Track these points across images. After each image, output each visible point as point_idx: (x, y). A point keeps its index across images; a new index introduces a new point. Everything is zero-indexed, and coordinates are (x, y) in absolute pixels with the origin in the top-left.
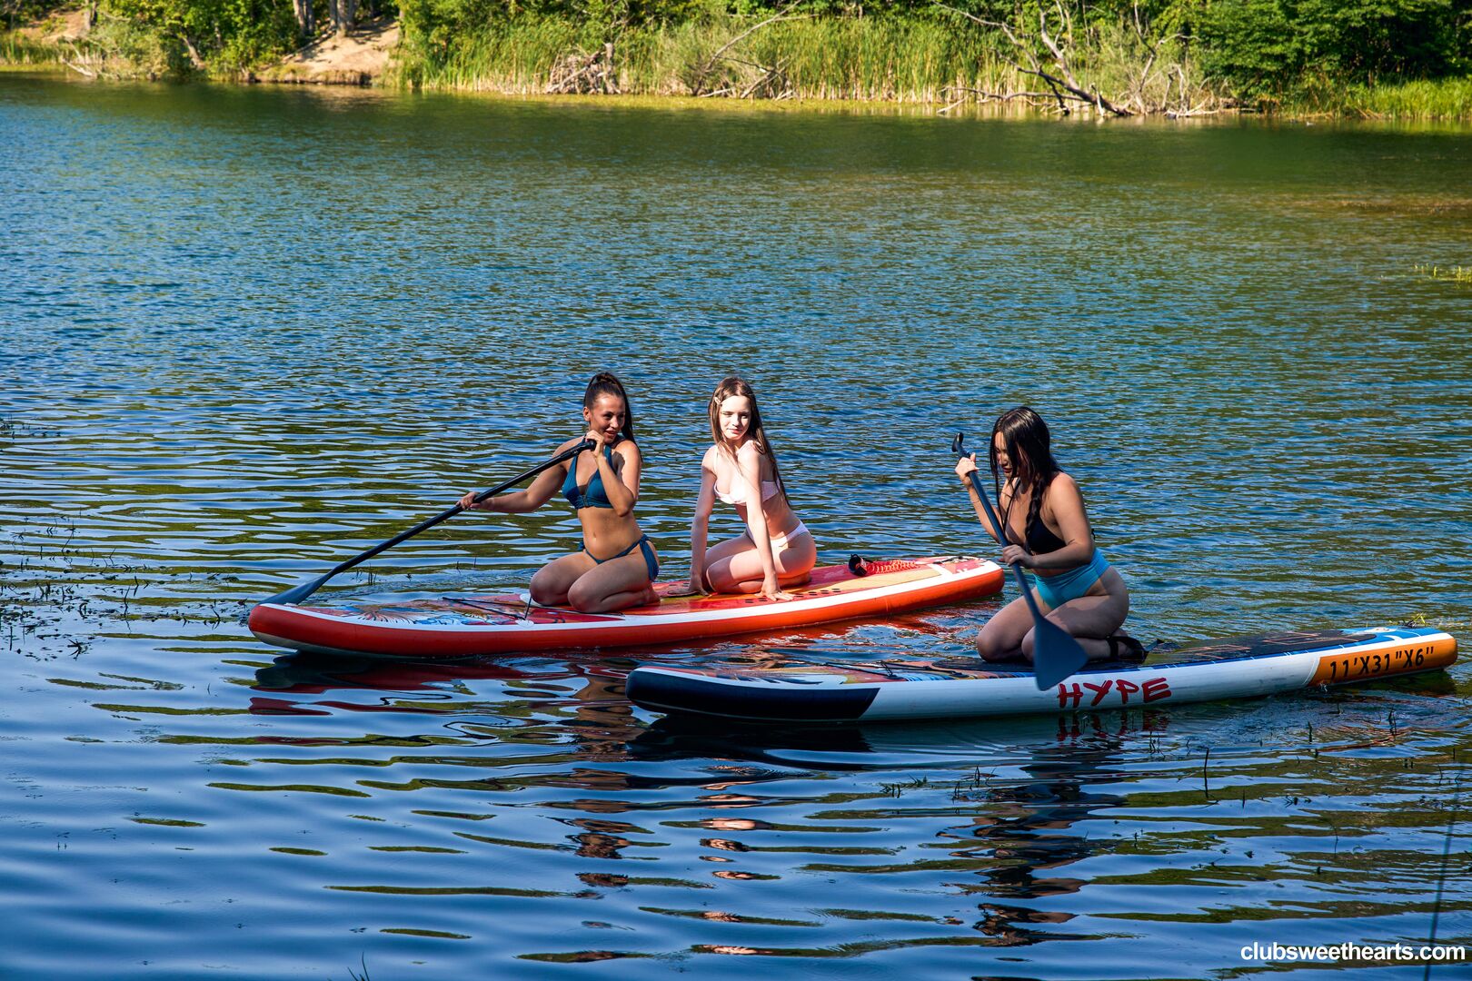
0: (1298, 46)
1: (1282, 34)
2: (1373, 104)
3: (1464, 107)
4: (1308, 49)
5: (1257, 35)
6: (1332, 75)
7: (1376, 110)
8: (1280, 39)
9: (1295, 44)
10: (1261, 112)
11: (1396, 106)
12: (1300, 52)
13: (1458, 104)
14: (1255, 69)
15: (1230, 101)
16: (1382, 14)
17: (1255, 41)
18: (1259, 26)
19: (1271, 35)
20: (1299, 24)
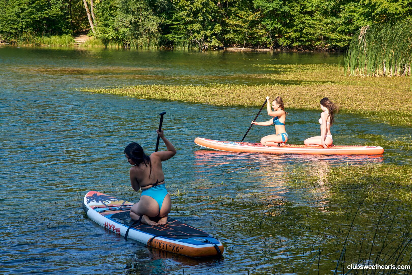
0: (21, 25)
1: (16, 22)
2: (43, 42)
3: (68, 43)
4: (24, 27)
5: (9, 22)
6: (31, 33)
7: (45, 44)
8: (16, 23)
9: (20, 24)
10: (12, 44)
11: (50, 43)
12: (22, 27)
13: (67, 42)
14: (9, 32)
15: (2, 41)
16: (45, 17)
17: (9, 24)
18: (10, 20)
19: (13, 22)
20: (21, 19)
